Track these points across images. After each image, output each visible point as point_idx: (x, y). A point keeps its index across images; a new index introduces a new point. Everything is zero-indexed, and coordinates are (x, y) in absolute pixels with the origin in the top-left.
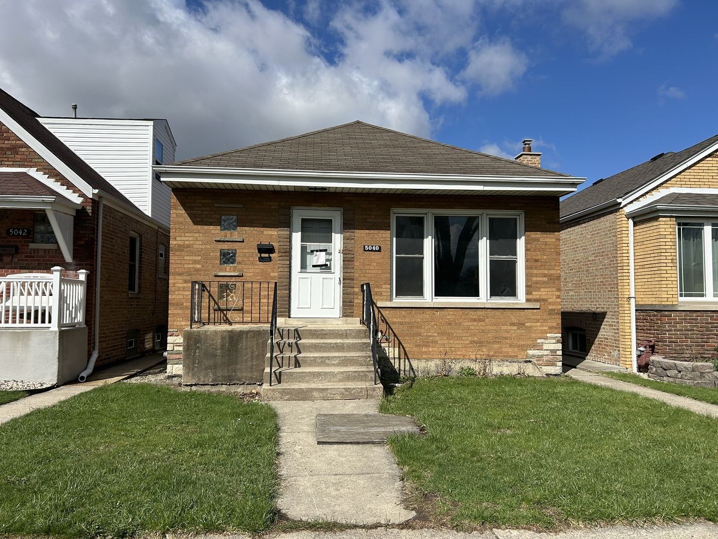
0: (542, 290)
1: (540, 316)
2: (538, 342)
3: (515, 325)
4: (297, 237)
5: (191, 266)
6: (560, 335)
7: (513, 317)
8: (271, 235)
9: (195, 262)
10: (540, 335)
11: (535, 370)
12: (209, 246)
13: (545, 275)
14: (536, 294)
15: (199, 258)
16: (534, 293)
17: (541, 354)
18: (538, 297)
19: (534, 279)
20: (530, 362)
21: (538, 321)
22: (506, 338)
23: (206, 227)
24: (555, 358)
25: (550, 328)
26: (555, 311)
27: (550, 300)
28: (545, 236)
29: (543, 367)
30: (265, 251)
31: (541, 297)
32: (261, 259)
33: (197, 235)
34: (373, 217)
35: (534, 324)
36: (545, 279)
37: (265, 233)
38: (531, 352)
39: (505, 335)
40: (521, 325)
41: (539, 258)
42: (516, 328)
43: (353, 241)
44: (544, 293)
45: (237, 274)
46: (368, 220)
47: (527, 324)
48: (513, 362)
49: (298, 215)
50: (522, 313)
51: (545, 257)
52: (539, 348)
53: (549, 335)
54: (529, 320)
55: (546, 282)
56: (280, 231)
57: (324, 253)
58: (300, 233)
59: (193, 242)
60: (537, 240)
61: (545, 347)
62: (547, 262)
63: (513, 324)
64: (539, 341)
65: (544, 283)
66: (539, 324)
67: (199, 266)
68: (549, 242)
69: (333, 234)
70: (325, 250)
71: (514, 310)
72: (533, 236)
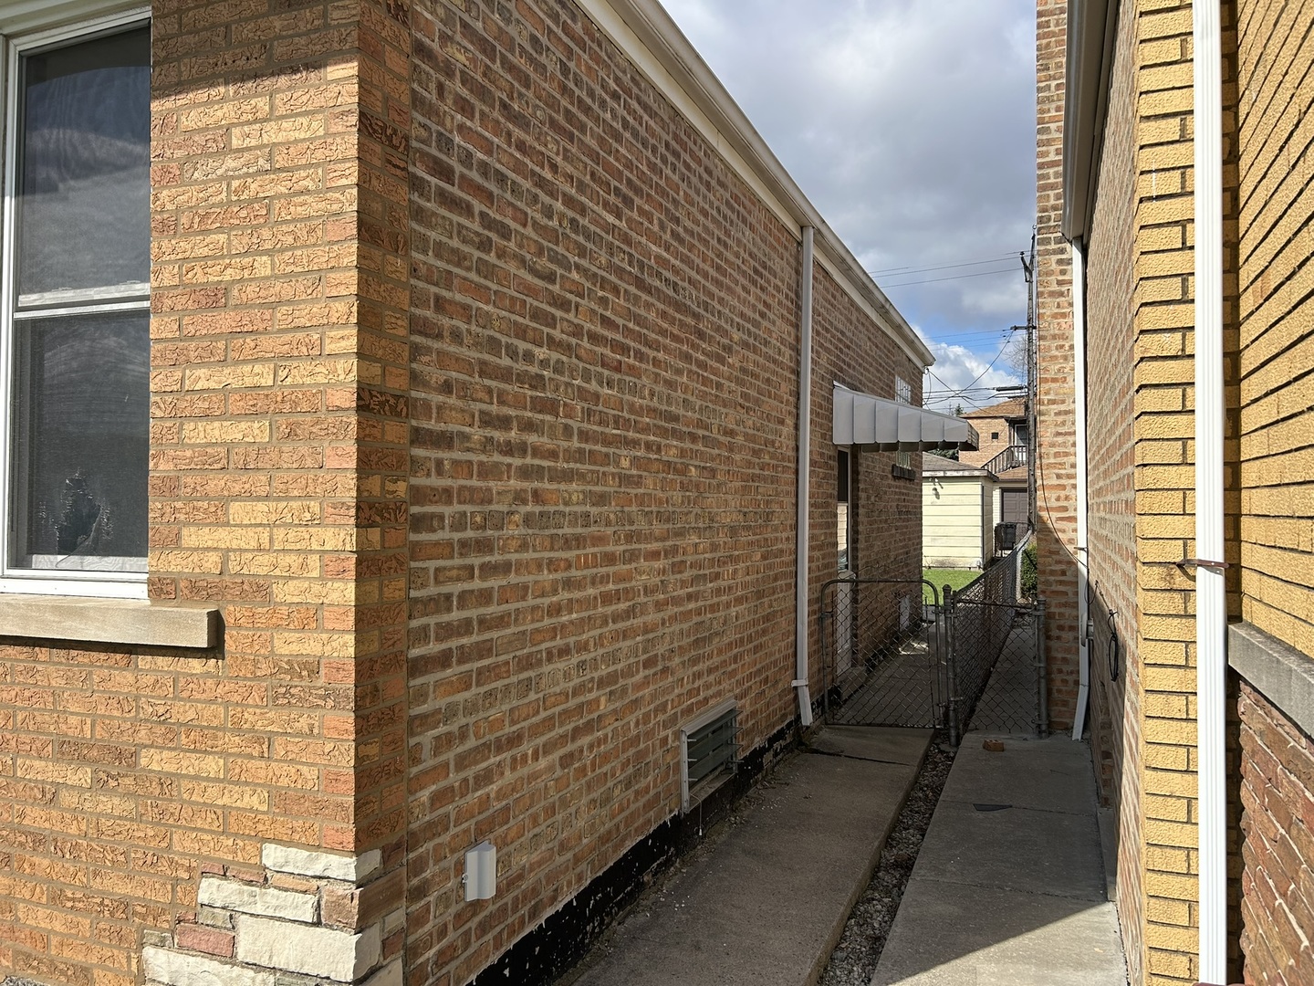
0: (236, 509)
1: (227, 704)
2: (203, 897)
3: (83, 760)
6: (343, 867)
10: (224, 850)
18: (211, 562)
21: (202, 739)
22: (39, 840)
25: (283, 801)
26: (314, 672)
27: (286, 593)
28: (262, 103)
31: (233, 567)
35: (190, 764)
36: (258, 431)
38: (162, 963)
39: (36, 817)
40: (115, 760)
42: (84, 776)
44: (248, 539)
47: (154, 761)
50: (121, 677)
51: (263, 266)
52: (211, 941)
53: (273, 856)
54: (170, 733)
55: (261, 449)
61: (248, 940)
62: (273, 306)
63: (70, 750)
64: (211, 891)
66: (212, 765)
68: (288, 144)
71: (82, 657)
72: (191, 120)
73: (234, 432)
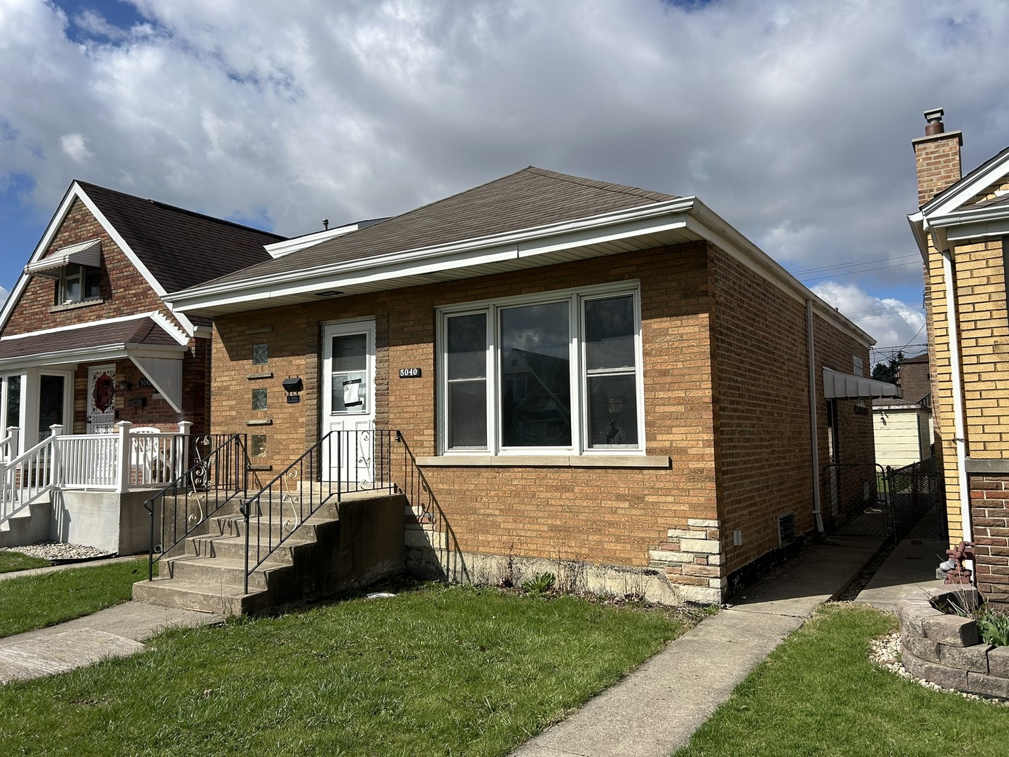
0: (674, 430)
1: (674, 482)
2: (669, 535)
3: (626, 500)
4: (328, 363)
5: (228, 413)
6: (715, 523)
7: (624, 484)
8: (299, 366)
9: (232, 408)
10: (675, 521)
11: (664, 591)
12: (242, 387)
13: (679, 402)
14: (663, 440)
15: (233, 403)
16: (659, 437)
17: (675, 559)
18: (667, 444)
19: (660, 409)
20: (655, 573)
21: (667, 492)
22: (611, 524)
23: (241, 362)
24: (705, 569)
25: (694, 507)
26: (702, 472)
27: (691, 451)
28: (679, 323)
29: (681, 587)
31: (674, 445)
33: (233, 373)
34: (411, 323)
35: (662, 499)
36: (681, 409)
37: (294, 363)
38: (656, 555)
39: (609, 517)
40: (637, 499)
41: (668, 367)
42: (626, 505)
43: (387, 364)
44: (680, 437)
46: (406, 329)
47: (649, 499)
48: (624, 571)
50: (638, 476)
51: (680, 365)
52: (672, 546)
53: (691, 522)
54: (655, 491)
55: (682, 413)
57: (357, 385)
58: (331, 358)
59: (229, 383)
61: (684, 545)
62: (684, 375)
63: (621, 498)
64: (671, 533)
65: (677, 417)
66: (670, 499)
67: (234, 413)
68: (687, 333)
69: (367, 356)
70: (359, 381)
71: (623, 471)
72: (655, 326)
73: (673, 409)
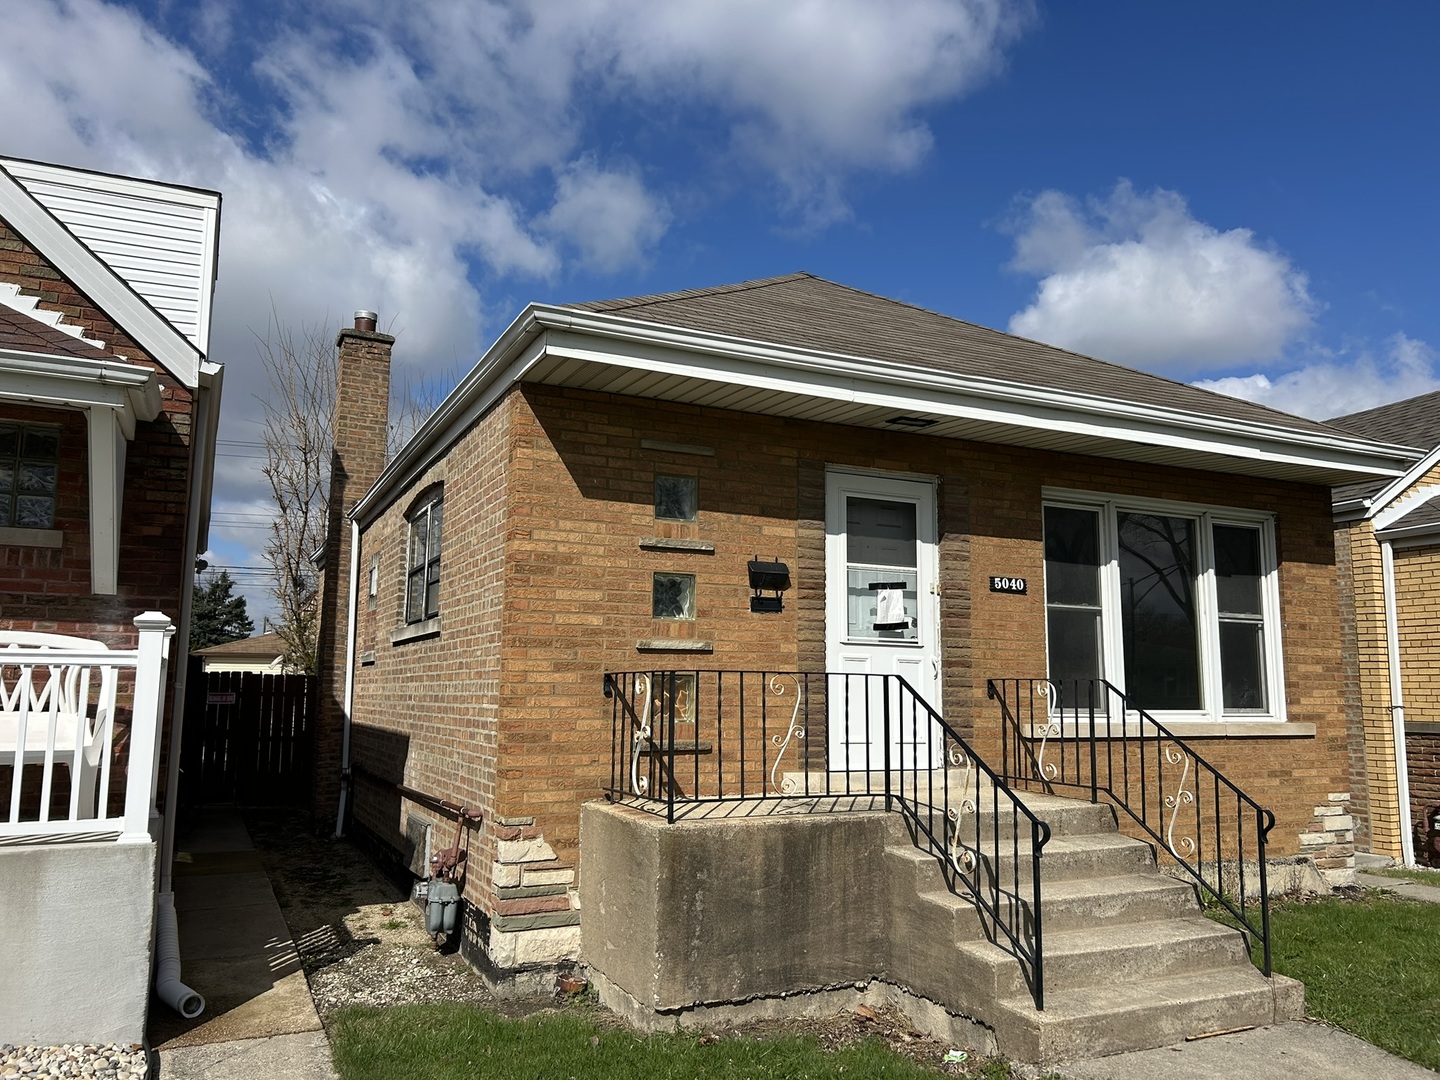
0: (1314, 692)
1: (1316, 752)
2: (1316, 814)
3: (1276, 776)
4: (836, 545)
5: (574, 619)
7: (1273, 755)
8: (776, 538)
9: (589, 608)
10: (1319, 798)
11: (1314, 880)
12: (624, 563)
13: (1318, 661)
14: (1307, 704)
15: (598, 595)
16: (1303, 701)
17: (1321, 841)
18: (1310, 709)
19: (1302, 668)
20: (1305, 860)
21: (1311, 764)
23: (617, 506)
24: (1344, 848)
25: (1333, 780)
26: (1338, 740)
27: (1328, 717)
28: (1314, 572)
29: (1328, 872)
30: (768, 578)
31: (1316, 710)
32: (759, 605)
33: (593, 526)
34: (1007, 504)
35: (1307, 773)
36: (1319, 669)
37: (766, 531)
38: (1307, 838)
40: (1284, 774)
41: (1307, 621)
42: (1277, 782)
43: (967, 565)
44: (1319, 701)
45: (699, 645)
46: (998, 512)
47: (1296, 774)
48: (1278, 863)
49: (842, 486)
50: (1286, 747)
51: (1316, 619)
52: (1318, 828)
53: (1331, 797)
54: (1301, 763)
56: (800, 527)
57: (899, 592)
58: (843, 537)
59: (580, 548)
60: (1301, 580)
61: (1329, 824)
62: (1319, 632)
64: (1318, 811)
65: (1319, 677)
67: (596, 621)
68: (1321, 585)
69: (918, 542)
70: (902, 586)
71: (1273, 741)
